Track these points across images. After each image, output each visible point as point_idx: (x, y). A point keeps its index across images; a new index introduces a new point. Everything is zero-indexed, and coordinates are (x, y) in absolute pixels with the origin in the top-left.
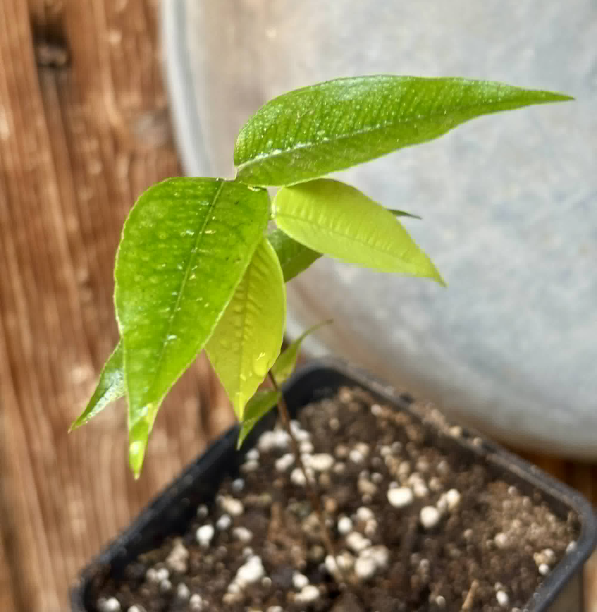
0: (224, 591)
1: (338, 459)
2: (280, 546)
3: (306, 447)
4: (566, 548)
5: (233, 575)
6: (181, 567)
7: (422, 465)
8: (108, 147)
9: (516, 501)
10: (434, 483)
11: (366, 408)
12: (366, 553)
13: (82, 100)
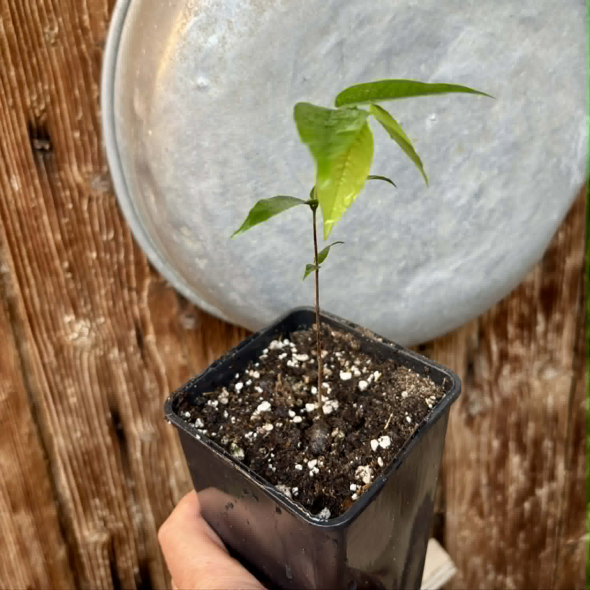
0: (250, 414)
1: (311, 357)
2: (281, 394)
3: (294, 350)
4: (442, 397)
5: (255, 408)
6: (225, 401)
7: (358, 362)
8: (76, 194)
9: (413, 375)
10: (364, 370)
11: (327, 333)
12: (328, 403)
13: (60, 169)
